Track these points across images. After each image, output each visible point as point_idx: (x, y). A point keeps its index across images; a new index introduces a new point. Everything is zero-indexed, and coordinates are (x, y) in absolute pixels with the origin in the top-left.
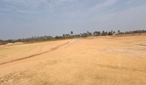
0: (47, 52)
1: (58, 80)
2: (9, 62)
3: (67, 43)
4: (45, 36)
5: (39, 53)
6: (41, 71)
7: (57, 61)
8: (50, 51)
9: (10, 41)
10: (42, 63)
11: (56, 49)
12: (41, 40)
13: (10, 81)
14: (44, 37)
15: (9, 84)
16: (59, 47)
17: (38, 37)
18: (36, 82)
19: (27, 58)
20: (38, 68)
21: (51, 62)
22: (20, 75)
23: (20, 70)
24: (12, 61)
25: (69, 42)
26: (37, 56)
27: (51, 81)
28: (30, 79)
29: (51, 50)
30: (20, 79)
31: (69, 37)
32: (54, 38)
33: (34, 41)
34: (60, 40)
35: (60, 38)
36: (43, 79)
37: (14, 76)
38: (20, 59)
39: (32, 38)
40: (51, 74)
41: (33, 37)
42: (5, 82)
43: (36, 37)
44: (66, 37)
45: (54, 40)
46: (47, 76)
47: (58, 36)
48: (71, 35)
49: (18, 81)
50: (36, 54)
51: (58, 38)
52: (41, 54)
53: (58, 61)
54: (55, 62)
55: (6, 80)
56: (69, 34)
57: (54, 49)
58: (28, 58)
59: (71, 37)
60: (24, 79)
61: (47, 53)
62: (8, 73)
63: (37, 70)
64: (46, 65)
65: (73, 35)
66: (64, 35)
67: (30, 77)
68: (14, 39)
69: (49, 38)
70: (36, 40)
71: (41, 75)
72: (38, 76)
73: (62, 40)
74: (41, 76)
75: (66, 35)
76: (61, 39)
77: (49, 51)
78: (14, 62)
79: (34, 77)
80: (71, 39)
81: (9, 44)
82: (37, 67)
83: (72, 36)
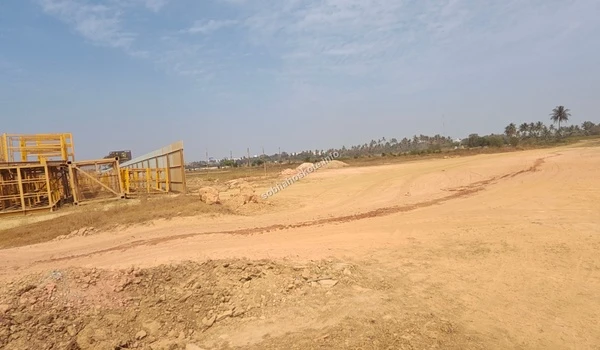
0: (436, 202)
1: (506, 332)
2: (314, 223)
3: (533, 169)
4: (419, 136)
5: (401, 205)
6: (421, 276)
7: (488, 246)
8: (448, 198)
9: (307, 157)
10: (420, 243)
11: (472, 192)
12: (405, 154)
13: (327, 283)
14: (416, 138)
15: (324, 293)
16: (488, 187)
17: (394, 140)
18: (410, 312)
19: (363, 216)
20: (406, 262)
21: (460, 248)
22: (349, 273)
23: (348, 255)
24: (322, 222)
25: (540, 162)
26: (395, 215)
27: (471, 327)
28: (386, 297)
29: (451, 194)
30: (354, 286)
31: (543, 138)
32: (457, 144)
33: (378, 158)
34: (487, 152)
35: (488, 144)
36: (433, 309)
37: (334, 271)
38: (340, 219)
39: (371, 145)
40: (466, 298)
41: (373, 142)
42: (314, 284)
43: (384, 143)
44: (525, 138)
45: (458, 153)
46: (452, 300)
47: (481, 135)
48: (552, 127)
49: (346, 290)
50: (392, 206)
51: (477, 144)
52: (409, 208)
53: (492, 248)
54: (478, 250)
55: (315, 277)
56: (539, 124)
57: (464, 192)
58: (366, 219)
59: (550, 137)
60: (365, 290)
61: (434, 206)
62: (318, 258)
63: (407, 269)
64: (438, 255)
65: (564, 124)
66: (510, 129)
67: (382, 286)
68: (317, 152)
69: (434, 143)
70: (384, 155)
71: (424, 292)
72: (414, 291)
73: (503, 151)
74: (424, 295)
75: (524, 127)
76: (495, 148)
77: (442, 200)
78: (326, 225)
79: (399, 291)
80: (556, 149)
81: (305, 165)
82: (401, 257)
83: (558, 132)
